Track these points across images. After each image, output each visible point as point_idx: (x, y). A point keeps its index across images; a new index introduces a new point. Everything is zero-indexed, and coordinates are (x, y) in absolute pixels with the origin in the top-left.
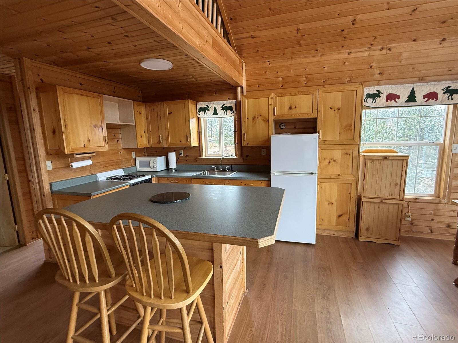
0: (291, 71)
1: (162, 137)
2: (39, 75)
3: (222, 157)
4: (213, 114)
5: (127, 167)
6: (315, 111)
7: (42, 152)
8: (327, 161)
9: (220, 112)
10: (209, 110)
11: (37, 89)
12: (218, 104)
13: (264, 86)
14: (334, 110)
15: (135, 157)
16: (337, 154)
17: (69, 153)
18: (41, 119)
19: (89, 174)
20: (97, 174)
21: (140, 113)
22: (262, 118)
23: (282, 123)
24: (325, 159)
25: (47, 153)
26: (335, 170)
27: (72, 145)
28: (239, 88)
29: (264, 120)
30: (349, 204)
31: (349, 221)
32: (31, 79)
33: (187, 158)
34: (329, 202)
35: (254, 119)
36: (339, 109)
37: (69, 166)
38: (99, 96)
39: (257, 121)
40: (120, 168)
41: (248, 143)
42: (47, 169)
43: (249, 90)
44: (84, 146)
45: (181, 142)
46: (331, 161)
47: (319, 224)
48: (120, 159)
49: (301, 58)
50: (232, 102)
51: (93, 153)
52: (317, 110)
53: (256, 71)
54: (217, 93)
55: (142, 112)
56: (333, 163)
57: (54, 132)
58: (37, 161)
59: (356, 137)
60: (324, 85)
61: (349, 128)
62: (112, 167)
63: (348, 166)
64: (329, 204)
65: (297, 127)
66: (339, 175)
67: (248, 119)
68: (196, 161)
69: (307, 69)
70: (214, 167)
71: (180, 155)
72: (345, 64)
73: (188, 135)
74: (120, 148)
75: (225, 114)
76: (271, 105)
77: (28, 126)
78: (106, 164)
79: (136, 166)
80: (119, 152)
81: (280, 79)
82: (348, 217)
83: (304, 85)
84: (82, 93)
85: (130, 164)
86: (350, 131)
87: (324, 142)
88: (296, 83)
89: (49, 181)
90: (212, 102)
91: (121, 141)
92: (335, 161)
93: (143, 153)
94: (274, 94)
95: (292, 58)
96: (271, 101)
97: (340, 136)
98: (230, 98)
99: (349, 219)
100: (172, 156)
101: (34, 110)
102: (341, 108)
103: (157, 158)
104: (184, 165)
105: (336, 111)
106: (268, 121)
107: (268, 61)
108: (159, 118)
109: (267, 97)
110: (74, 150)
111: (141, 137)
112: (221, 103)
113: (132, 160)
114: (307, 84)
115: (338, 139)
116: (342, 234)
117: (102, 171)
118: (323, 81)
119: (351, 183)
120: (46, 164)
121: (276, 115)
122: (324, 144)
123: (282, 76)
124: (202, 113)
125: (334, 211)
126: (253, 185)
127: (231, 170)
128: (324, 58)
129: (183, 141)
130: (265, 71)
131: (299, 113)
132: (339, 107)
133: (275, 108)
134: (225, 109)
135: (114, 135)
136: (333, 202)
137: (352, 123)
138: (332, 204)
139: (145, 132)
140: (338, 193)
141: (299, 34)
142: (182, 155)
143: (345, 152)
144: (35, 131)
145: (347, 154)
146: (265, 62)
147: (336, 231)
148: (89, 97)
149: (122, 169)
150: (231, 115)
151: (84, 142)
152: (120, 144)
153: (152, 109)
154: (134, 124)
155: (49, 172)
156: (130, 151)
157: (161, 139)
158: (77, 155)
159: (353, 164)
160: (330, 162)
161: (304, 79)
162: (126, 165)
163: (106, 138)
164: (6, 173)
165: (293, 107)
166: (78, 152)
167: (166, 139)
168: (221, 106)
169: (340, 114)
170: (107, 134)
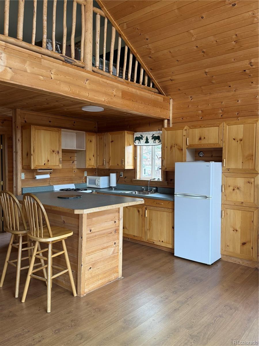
0: (209, 105)
1: (105, 160)
2: (24, 118)
3: (149, 180)
4: (145, 143)
5: (79, 183)
6: (220, 142)
7: (20, 167)
8: (232, 188)
9: (151, 141)
10: (142, 139)
11: (22, 127)
12: (149, 134)
13: (186, 118)
14: (237, 140)
15: (86, 175)
16: (240, 182)
17: (34, 168)
18: (22, 146)
19: (48, 185)
20: (54, 186)
21: (91, 141)
22: (178, 147)
23: (201, 152)
24: (229, 186)
25: (23, 168)
26: (238, 197)
27: (37, 164)
28: (166, 121)
29: (179, 149)
30: (252, 233)
31: (252, 250)
32: (19, 121)
33: (125, 179)
34: (234, 228)
35: (171, 147)
36: (241, 140)
37: (35, 178)
38: (59, 130)
39: (174, 150)
40: (72, 183)
41: (167, 168)
42: (21, 178)
43: (175, 122)
44: (45, 164)
45: (118, 165)
46: (235, 188)
47: (225, 250)
48: (74, 176)
49: (218, 93)
50: (160, 132)
51: (51, 169)
52: (222, 141)
53: (181, 106)
54: (150, 124)
55: (92, 140)
56: (237, 190)
57: (27, 154)
58: (17, 173)
59: (257, 167)
60: (238, 117)
61: (251, 158)
62: (66, 182)
63: (250, 194)
64: (233, 231)
65: (213, 156)
66: (242, 203)
67: (167, 147)
68: (132, 182)
69: (223, 103)
70: (143, 188)
71: (121, 176)
72: (257, 97)
73: (123, 159)
74: (74, 168)
75: (154, 143)
76: (184, 136)
77: (15, 151)
78: (62, 179)
79: (86, 183)
80: (74, 171)
81: (200, 112)
82: (252, 246)
83: (220, 117)
84: (47, 129)
85: (82, 181)
86: (251, 161)
87: (229, 170)
88: (213, 115)
89: (22, 186)
90: (145, 133)
91: (75, 162)
92: (238, 188)
93: (94, 173)
94: (188, 127)
95: (210, 94)
96: (185, 133)
97: (242, 165)
98: (160, 129)
99: (252, 248)
100: (113, 176)
101: (19, 140)
102: (243, 140)
103: (101, 177)
104: (123, 185)
105: (239, 142)
106: (182, 150)
107: (191, 97)
108: (104, 145)
109: (182, 129)
110: (38, 167)
111: (90, 160)
112: (152, 133)
113: (83, 178)
114: (223, 116)
115: (241, 168)
116: (247, 264)
117: (58, 184)
118: (237, 113)
119: (253, 211)
120: (21, 175)
121: (188, 144)
122: (228, 172)
123: (202, 110)
124: (137, 141)
125: (238, 238)
126: (162, 204)
127: (156, 191)
128: (238, 92)
129: (119, 165)
130: (188, 105)
131: (207, 143)
132: (241, 138)
133: (188, 138)
134: (155, 138)
135: (71, 158)
136: (238, 229)
137: (253, 153)
138: (237, 231)
139: (93, 156)
140: (242, 221)
141: (208, 76)
142: (122, 176)
143: (248, 180)
144: (18, 153)
145: (249, 182)
146: (188, 98)
147: (241, 259)
148: (51, 131)
149: (74, 184)
150: (159, 144)
151: (45, 161)
152: (75, 164)
153: (101, 138)
154: (85, 150)
155: (22, 181)
156: (83, 170)
157: (104, 162)
158: (39, 170)
159: (255, 193)
160: (234, 190)
161: (221, 111)
162: (79, 181)
163: (61, 159)
164: (2, 180)
165: (202, 138)
166: (39, 168)
167: (108, 162)
168: (151, 136)
169: (242, 144)
170: (62, 156)
